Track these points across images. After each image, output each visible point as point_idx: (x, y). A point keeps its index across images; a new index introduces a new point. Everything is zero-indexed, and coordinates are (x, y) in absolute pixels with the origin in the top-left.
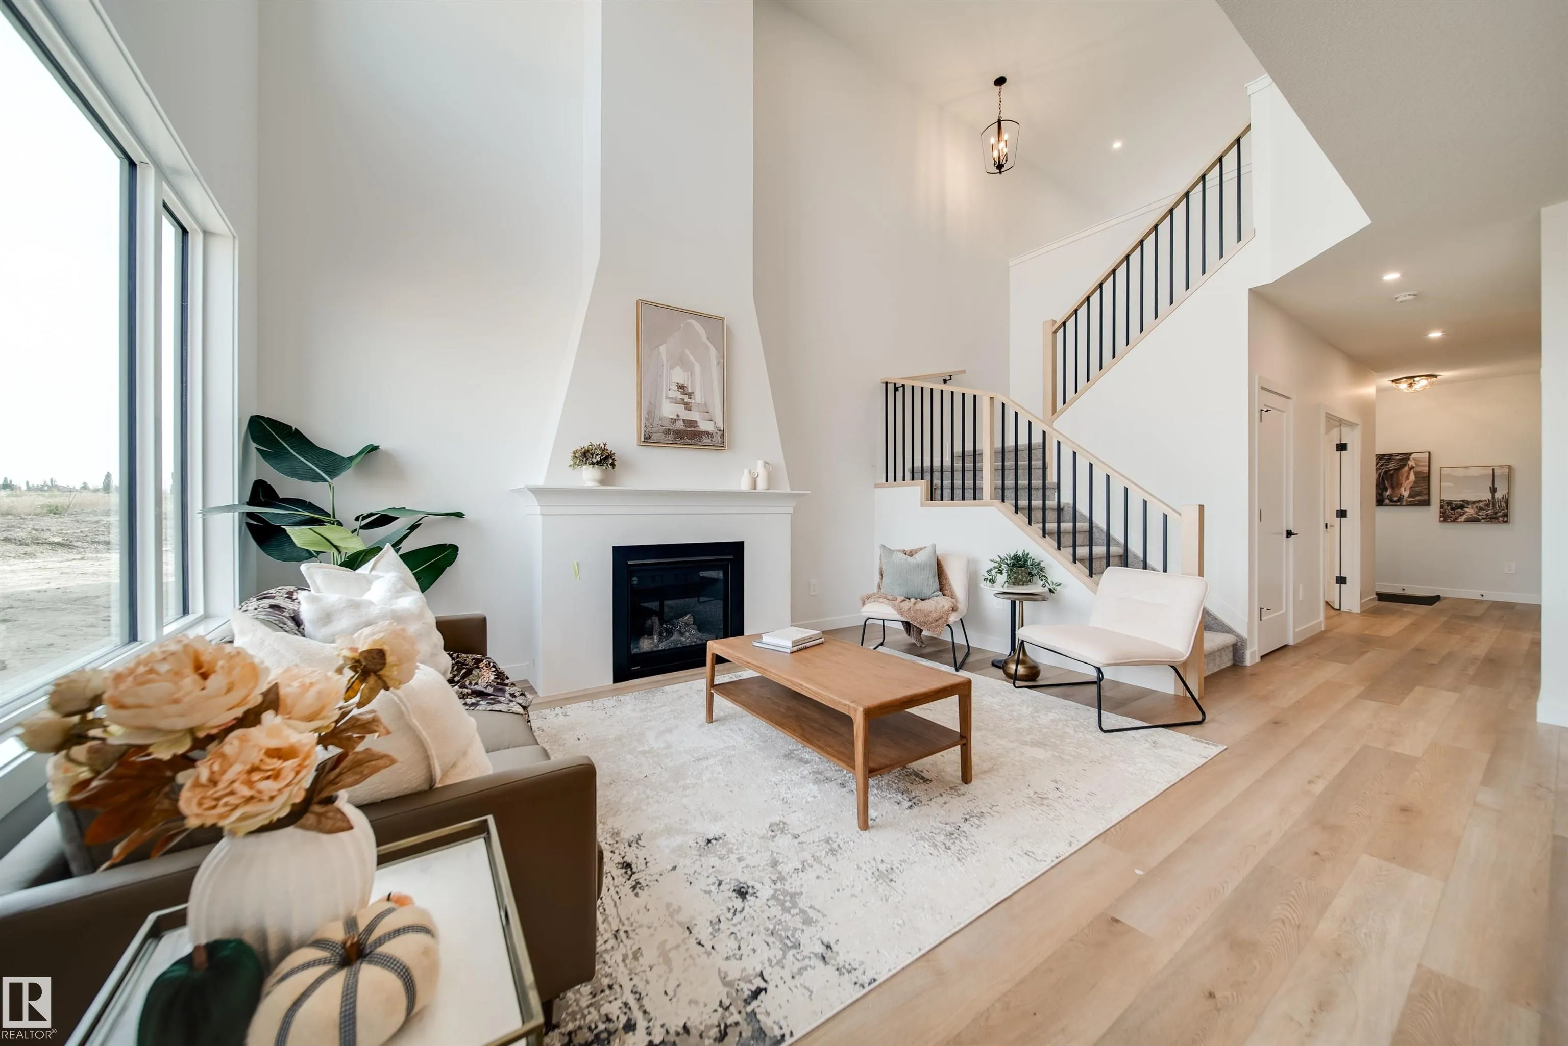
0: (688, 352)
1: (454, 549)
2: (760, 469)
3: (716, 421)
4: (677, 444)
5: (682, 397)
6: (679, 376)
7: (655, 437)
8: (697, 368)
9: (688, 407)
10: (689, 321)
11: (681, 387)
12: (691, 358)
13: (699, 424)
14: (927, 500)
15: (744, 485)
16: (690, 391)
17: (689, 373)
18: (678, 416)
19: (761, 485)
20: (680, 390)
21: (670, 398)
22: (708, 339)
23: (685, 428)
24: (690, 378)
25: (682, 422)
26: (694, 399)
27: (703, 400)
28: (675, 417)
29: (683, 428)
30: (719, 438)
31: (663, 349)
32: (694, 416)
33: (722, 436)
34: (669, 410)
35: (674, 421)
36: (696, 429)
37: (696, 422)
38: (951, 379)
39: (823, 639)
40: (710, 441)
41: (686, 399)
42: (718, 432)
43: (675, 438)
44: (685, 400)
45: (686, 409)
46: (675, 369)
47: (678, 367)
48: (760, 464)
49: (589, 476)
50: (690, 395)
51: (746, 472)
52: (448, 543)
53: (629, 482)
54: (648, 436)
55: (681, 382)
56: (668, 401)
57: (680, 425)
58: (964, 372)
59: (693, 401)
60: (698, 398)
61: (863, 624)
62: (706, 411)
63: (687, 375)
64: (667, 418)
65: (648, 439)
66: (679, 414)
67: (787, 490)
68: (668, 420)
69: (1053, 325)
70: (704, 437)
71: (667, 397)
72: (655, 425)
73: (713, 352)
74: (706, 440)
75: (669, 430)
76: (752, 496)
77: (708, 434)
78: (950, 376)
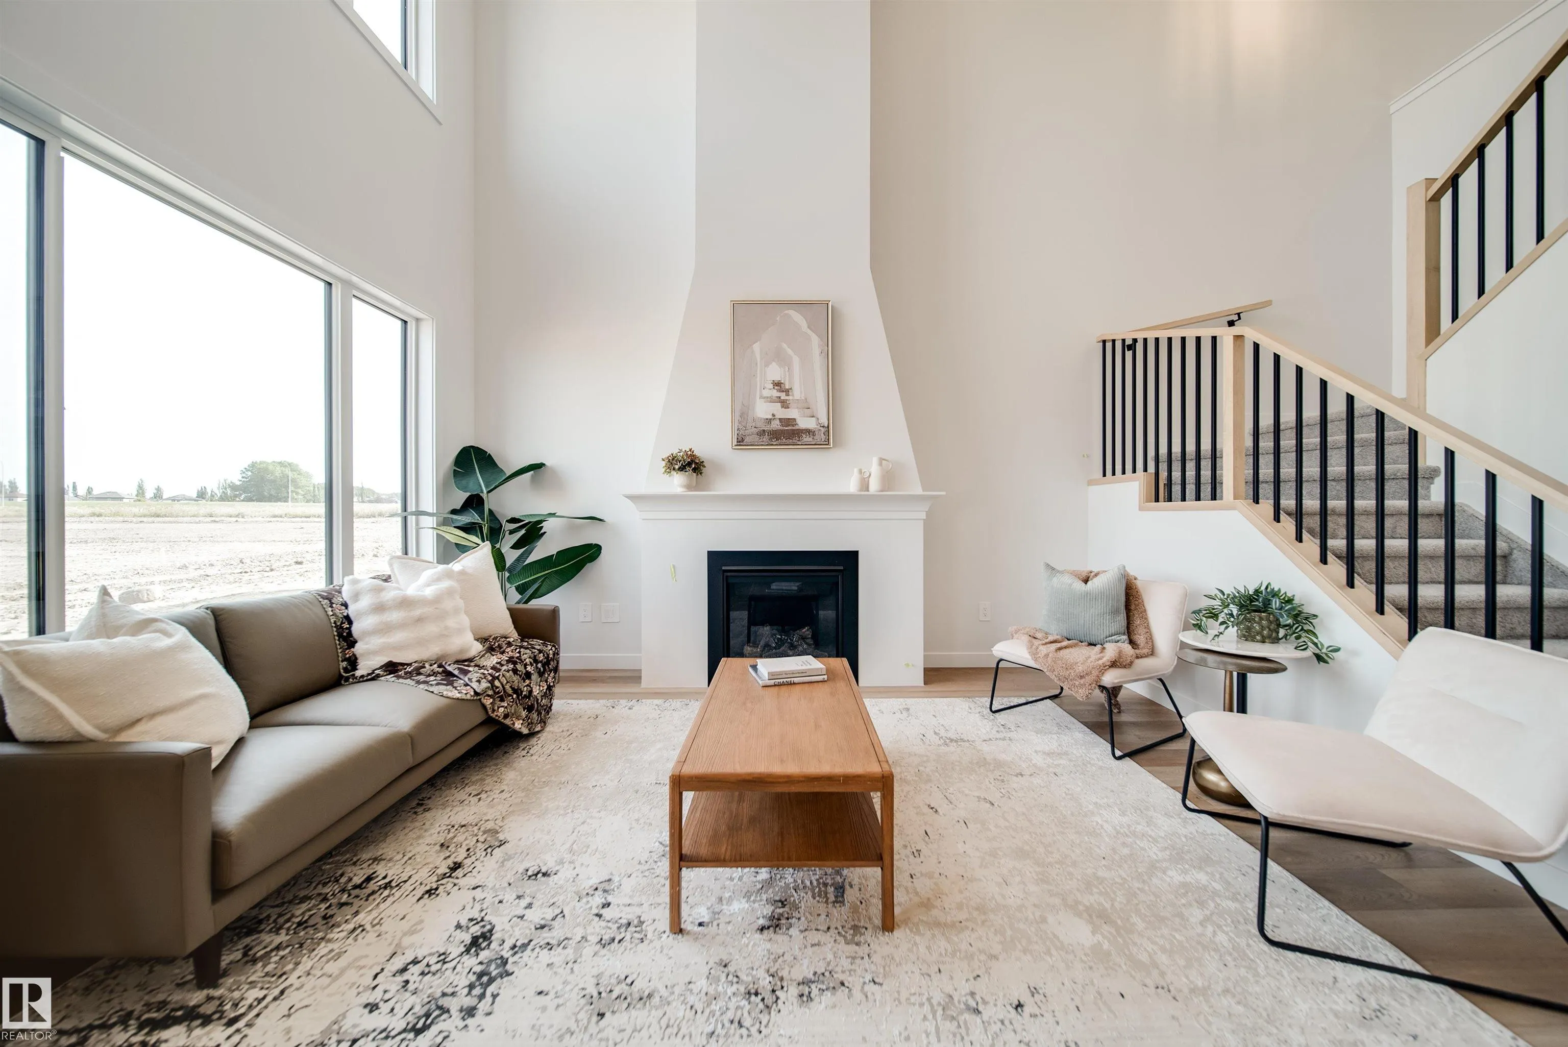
0: (785, 346)
1: (598, 548)
2: (874, 470)
3: (819, 417)
4: (772, 445)
5: (779, 394)
6: (775, 372)
7: (747, 440)
8: (796, 361)
9: (785, 404)
10: (786, 312)
11: (778, 385)
12: (790, 351)
13: (798, 421)
14: (1148, 501)
15: (852, 486)
16: (787, 387)
17: (787, 368)
18: (774, 415)
19: (874, 486)
20: (776, 388)
21: (764, 398)
22: (809, 327)
23: (782, 428)
24: (787, 374)
25: (778, 422)
26: (793, 395)
27: (803, 395)
28: (770, 417)
29: (780, 428)
30: (822, 435)
31: (756, 347)
32: (792, 413)
33: (827, 434)
34: (764, 410)
35: (769, 421)
36: (794, 428)
37: (794, 419)
38: (1240, 318)
39: (826, 677)
40: (811, 439)
41: (783, 396)
42: (822, 428)
43: (771, 439)
44: (782, 398)
45: (782, 407)
46: (770, 366)
47: (774, 364)
48: (875, 461)
49: (677, 482)
50: (787, 392)
51: (856, 470)
52: (594, 543)
53: (723, 487)
54: (740, 439)
55: (777, 378)
56: (763, 400)
57: (776, 425)
58: (1268, 303)
59: (790, 398)
60: (797, 394)
61: (995, 666)
62: (807, 407)
63: (785, 371)
64: (761, 419)
65: (740, 442)
66: (775, 413)
67: (919, 491)
68: (763, 421)
69: (1427, 190)
70: (804, 436)
71: (761, 397)
72: (749, 426)
73: (815, 341)
74: (807, 439)
75: (764, 431)
76: (862, 498)
77: (809, 432)
78: (1239, 314)
